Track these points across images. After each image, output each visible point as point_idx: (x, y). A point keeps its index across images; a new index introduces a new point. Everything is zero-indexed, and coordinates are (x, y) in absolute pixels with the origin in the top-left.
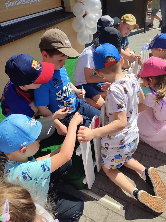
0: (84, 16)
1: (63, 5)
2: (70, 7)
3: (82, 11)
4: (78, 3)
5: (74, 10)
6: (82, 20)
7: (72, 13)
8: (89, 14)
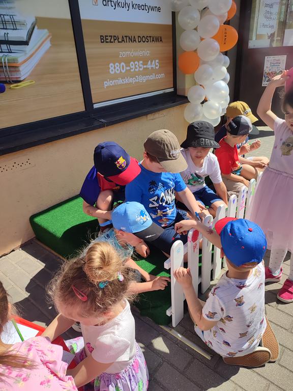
0: (203, 103)
1: (175, 86)
2: (184, 90)
3: (201, 96)
4: (196, 86)
5: (190, 94)
6: (200, 107)
7: (187, 97)
8: (209, 100)
